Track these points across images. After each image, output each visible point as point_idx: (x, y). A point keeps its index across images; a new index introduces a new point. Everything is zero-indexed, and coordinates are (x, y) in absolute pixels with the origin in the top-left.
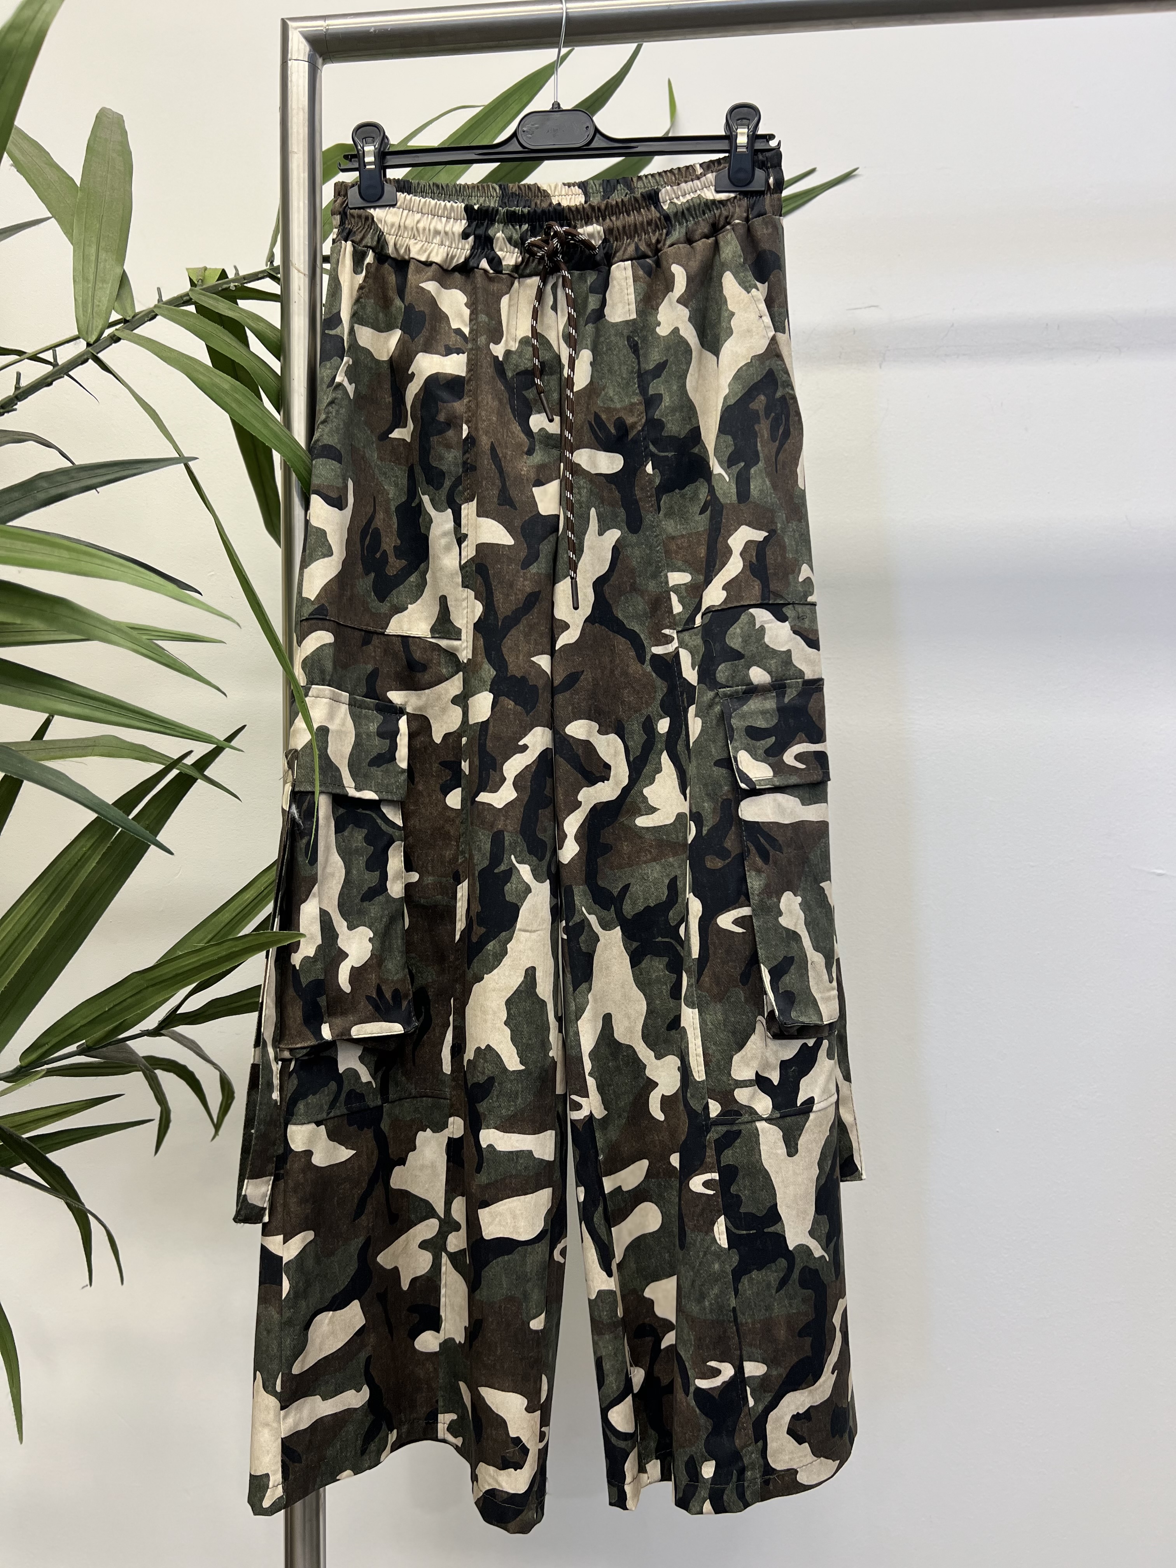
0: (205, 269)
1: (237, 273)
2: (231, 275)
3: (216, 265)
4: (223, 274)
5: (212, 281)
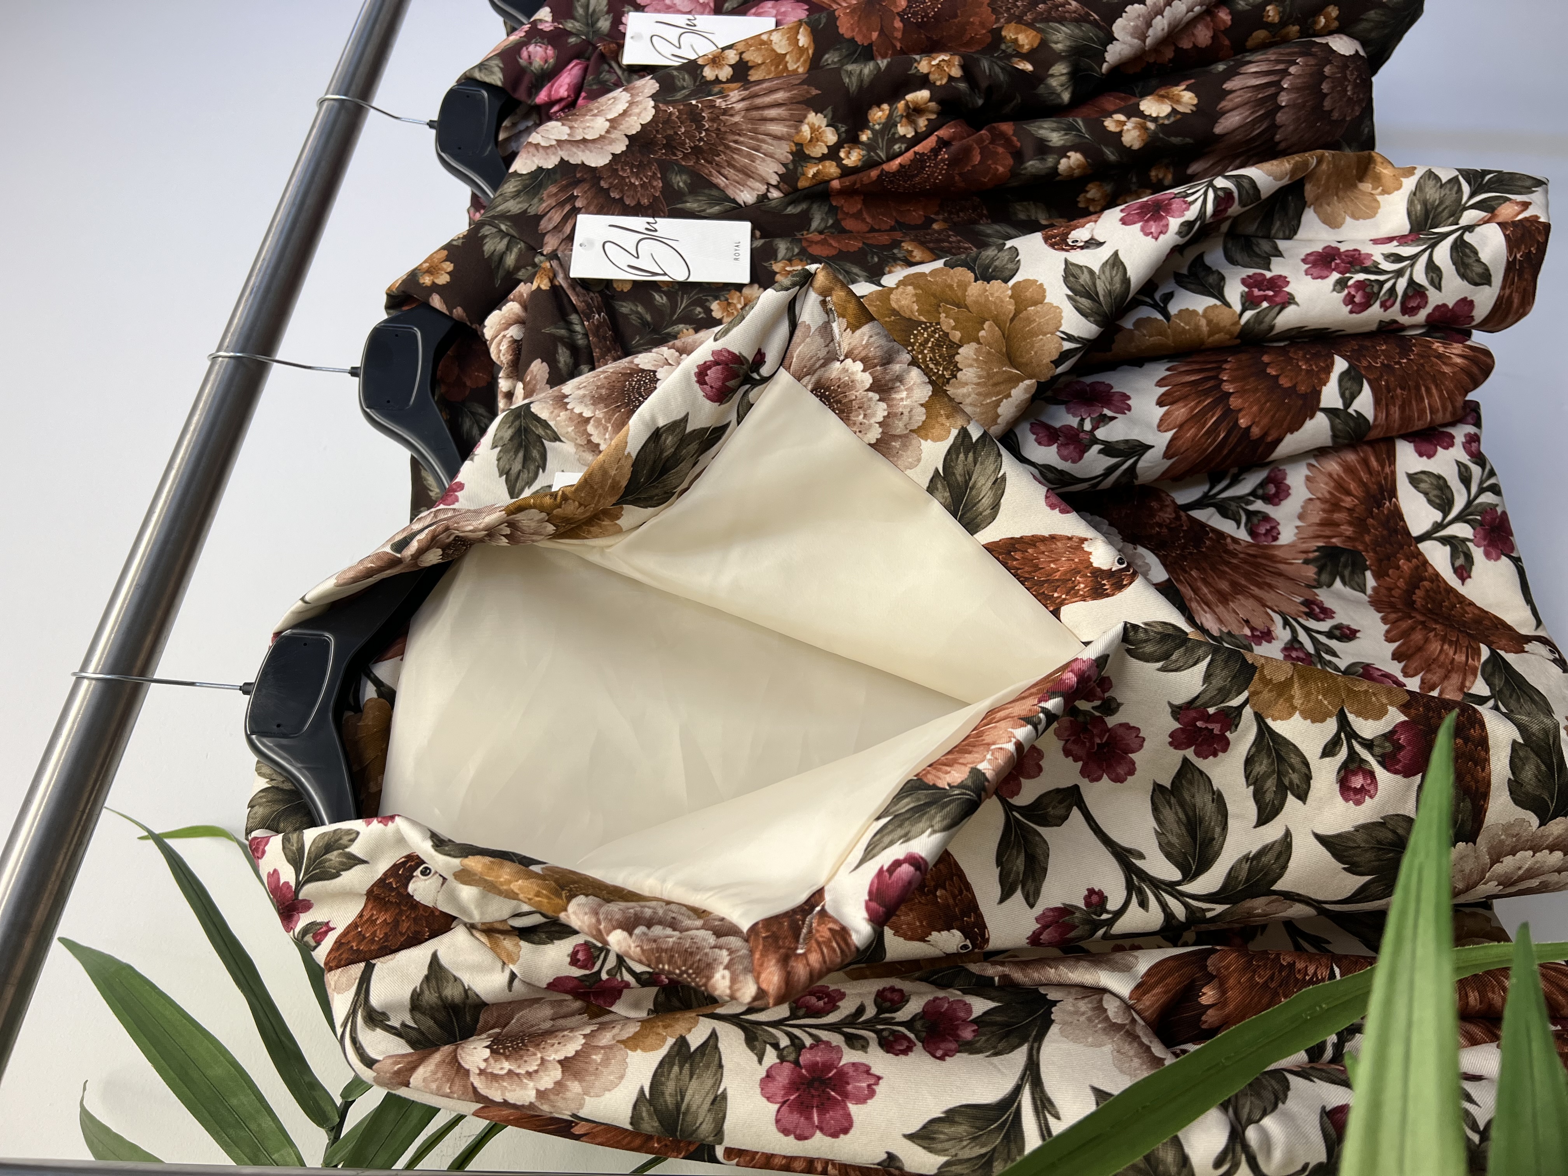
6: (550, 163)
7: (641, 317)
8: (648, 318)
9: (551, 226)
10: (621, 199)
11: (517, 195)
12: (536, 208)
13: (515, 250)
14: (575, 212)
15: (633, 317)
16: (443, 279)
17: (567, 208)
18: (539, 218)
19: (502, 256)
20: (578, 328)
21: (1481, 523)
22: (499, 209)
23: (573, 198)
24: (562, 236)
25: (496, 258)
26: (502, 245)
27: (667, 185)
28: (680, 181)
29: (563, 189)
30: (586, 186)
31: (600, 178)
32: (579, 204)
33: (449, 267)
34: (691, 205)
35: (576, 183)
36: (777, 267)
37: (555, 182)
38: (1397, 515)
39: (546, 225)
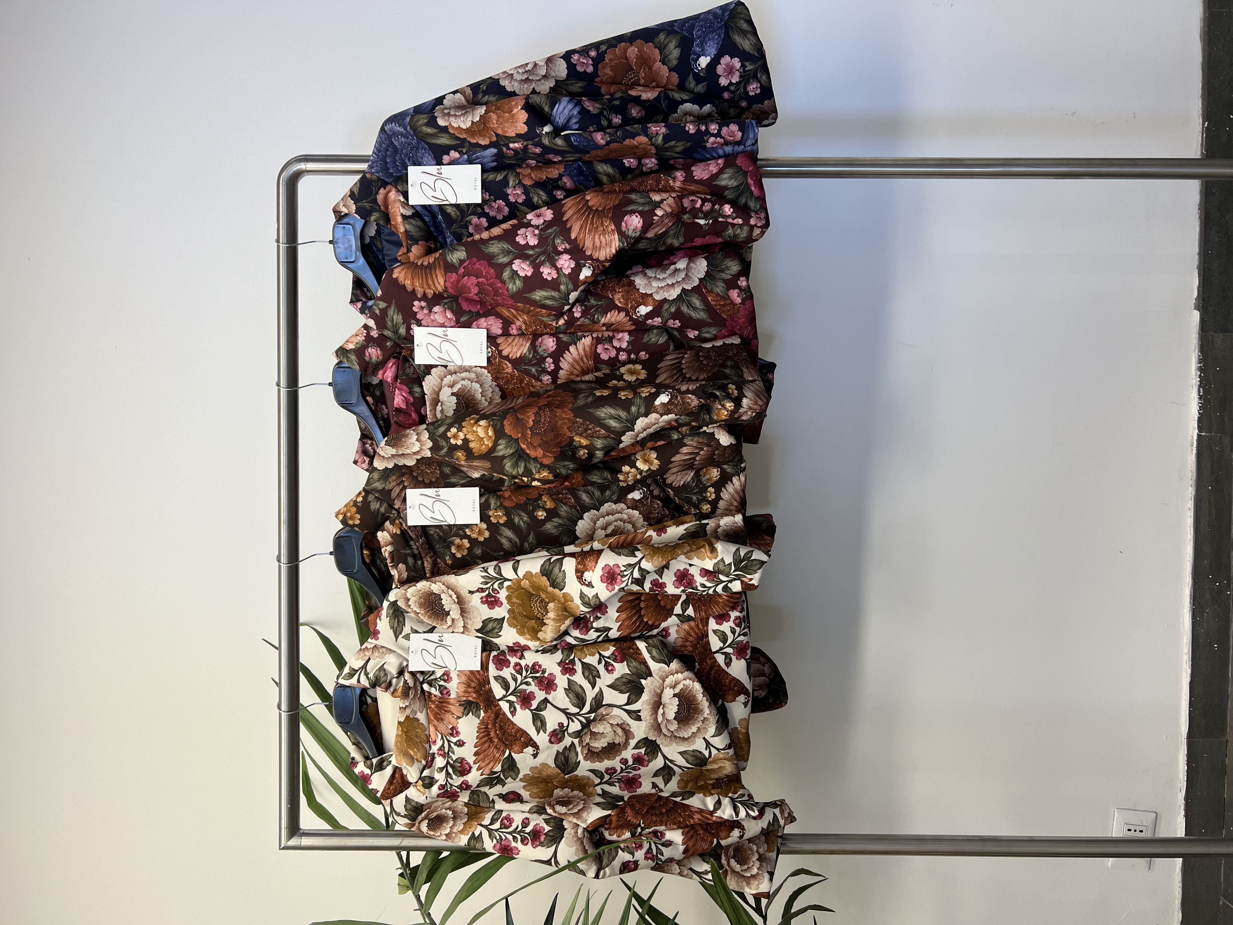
0: (399, 884)
1: (400, 868)
2: (402, 871)
3: (396, 879)
4: (401, 875)
5: (406, 882)
6: (390, 466)
7: (438, 535)
8: (441, 534)
9: (396, 494)
10: (423, 480)
11: (379, 480)
12: (389, 487)
13: (383, 507)
14: (405, 488)
15: (435, 535)
16: (357, 522)
17: (401, 486)
18: (390, 491)
19: (378, 510)
20: (414, 547)
21: (736, 648)
22: (373, 485)
23: (403, 482)
24: (401, 499)
25: (376, 511)
26: (378, 505)
27: (442, 473)
28: (447, 470)
29: (398, 478)
30: (407, 476)
31: (413, 471)
32: (406, 484)
33: (358, 516)
34: (453, 480)
35: (403, 475)
36: (491, 513)
37: (394, 474)
38: (708, 643)
39: (394, 494)
